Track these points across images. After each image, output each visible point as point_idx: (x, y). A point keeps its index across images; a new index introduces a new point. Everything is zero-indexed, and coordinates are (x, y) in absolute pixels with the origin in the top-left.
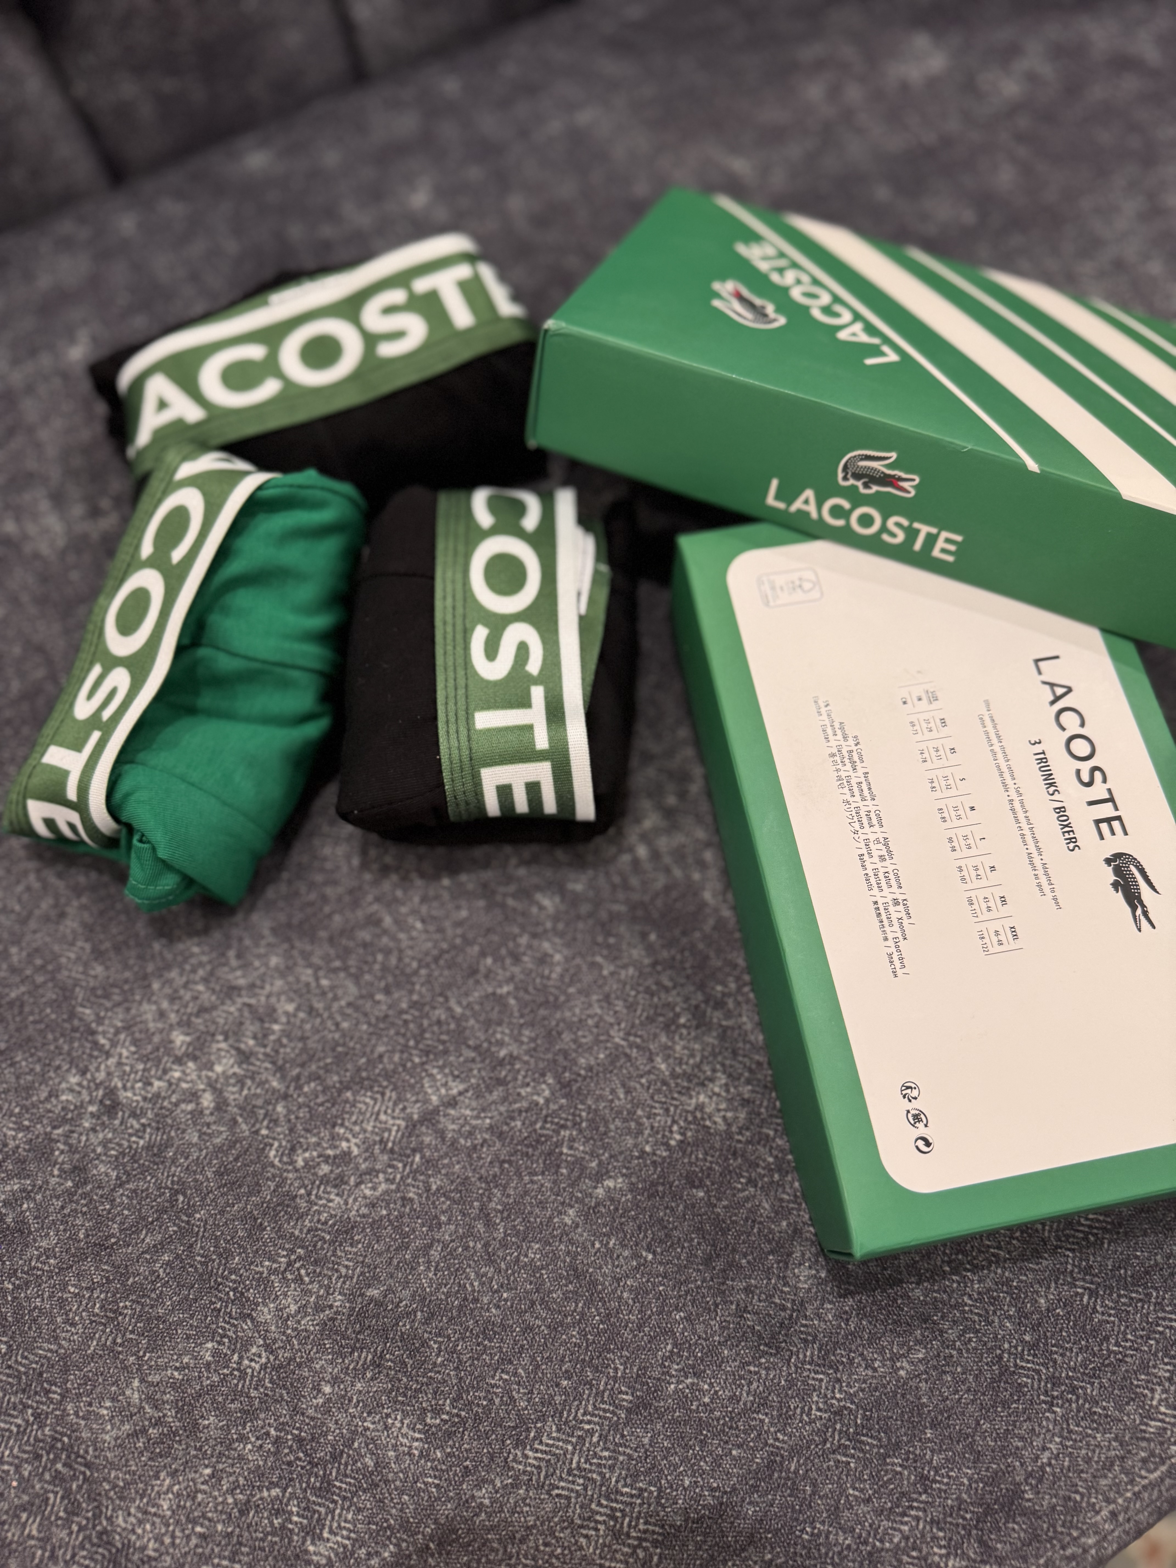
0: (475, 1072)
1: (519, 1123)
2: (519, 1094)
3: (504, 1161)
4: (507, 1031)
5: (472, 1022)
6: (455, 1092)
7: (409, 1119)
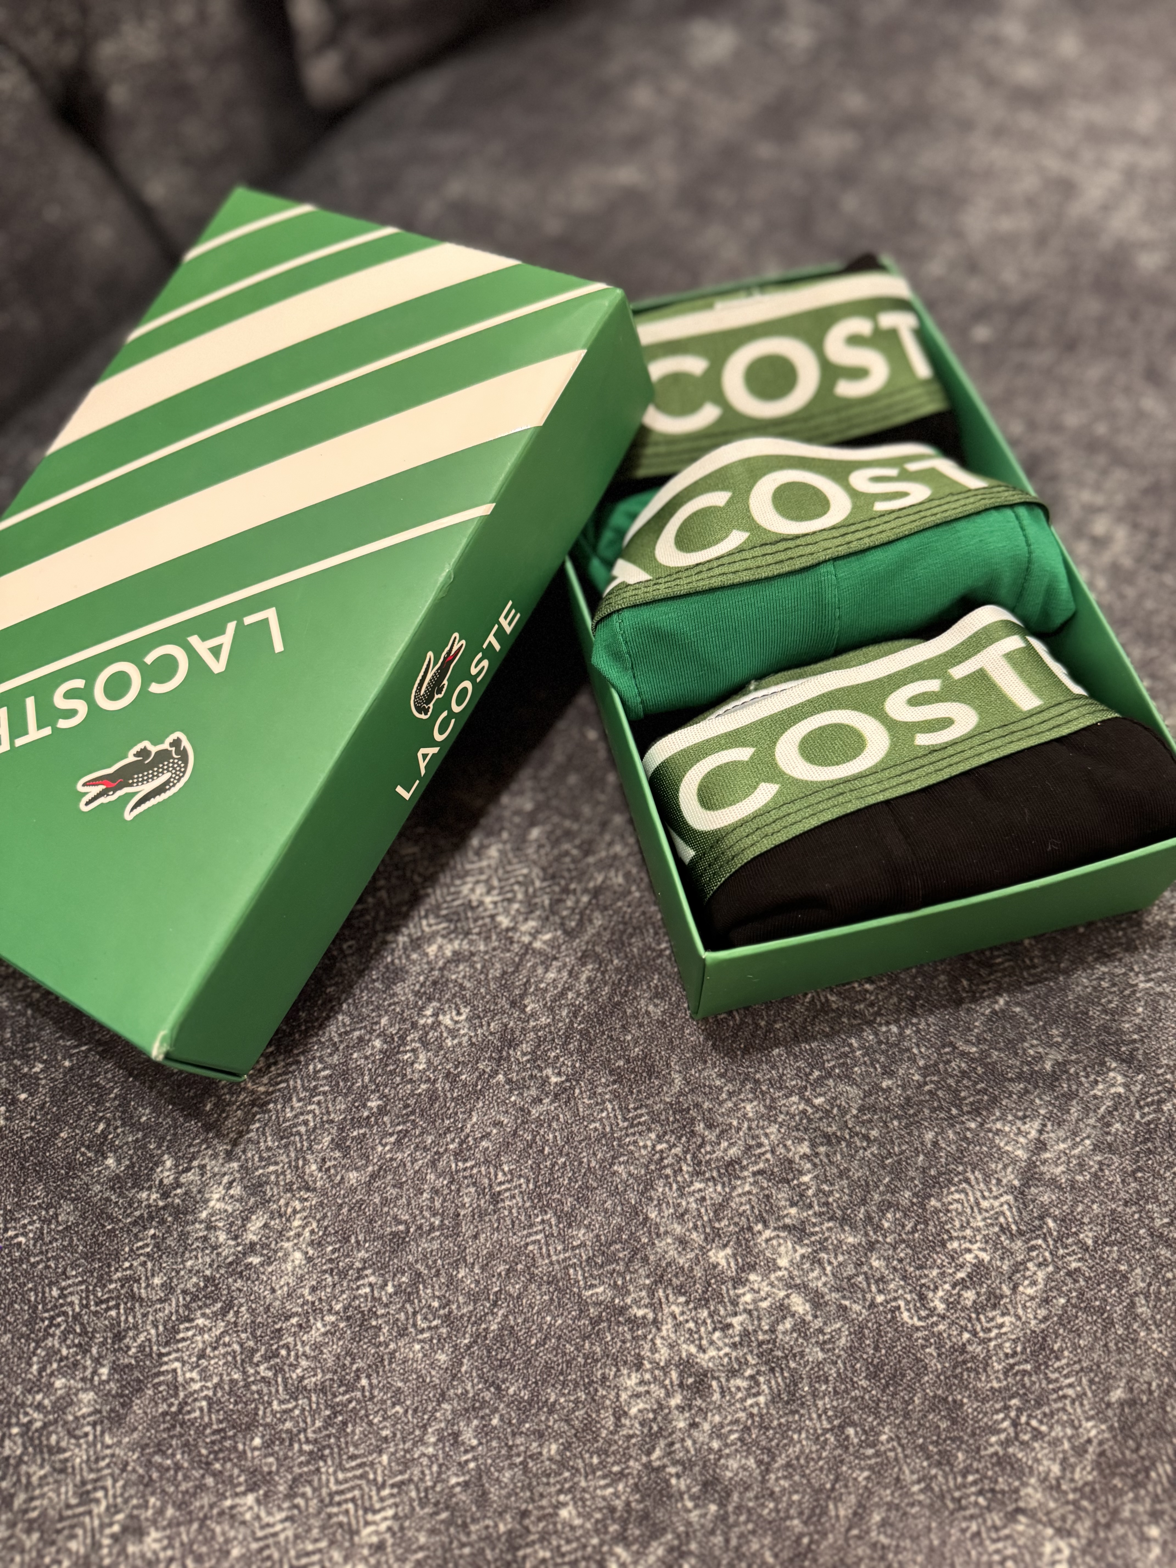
0: (1037, 1101)
1: (1118, 1125)
2: (1095, 1097)
3: (1134, 1172)
4: (1035, 1042)
5: (995, 1054)
6: (1034, 1134)
7: (1011, 1189)
